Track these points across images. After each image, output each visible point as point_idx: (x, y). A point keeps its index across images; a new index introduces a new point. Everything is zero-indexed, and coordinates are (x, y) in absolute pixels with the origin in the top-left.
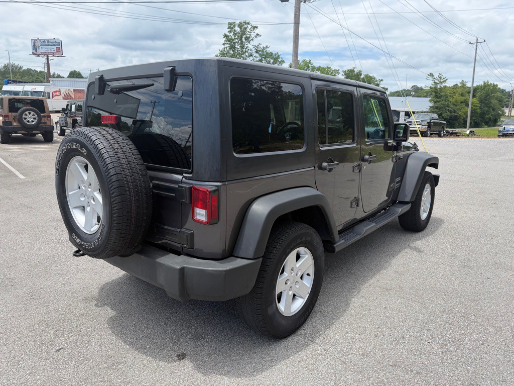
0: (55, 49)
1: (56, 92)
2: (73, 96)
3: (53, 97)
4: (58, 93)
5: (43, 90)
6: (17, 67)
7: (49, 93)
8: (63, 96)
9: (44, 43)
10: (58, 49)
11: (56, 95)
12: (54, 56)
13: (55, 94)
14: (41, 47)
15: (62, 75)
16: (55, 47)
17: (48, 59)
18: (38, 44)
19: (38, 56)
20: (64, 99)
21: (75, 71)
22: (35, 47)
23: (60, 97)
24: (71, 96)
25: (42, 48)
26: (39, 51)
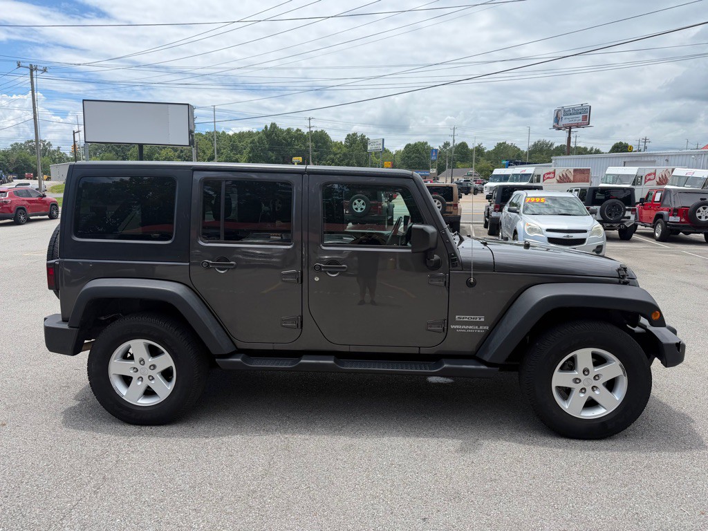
0: (581, 118)
1: (549, 173)
2: (572, 178)
3: (544, 180)
4: (552, 175)
5: (532, 172)
6: (547, 145)
7: (539, 176)
8: (558, 178)
9: (568, 112)
10: (585, 118)
11: (549, 178)
12: (578, 127)
13: (546, 176)
14: (564, 117)
15: (602, 150)
16: (581, 116)
17: (570, 132)
18: (561, 114)
19: (559, 129)
20: (558, 182)
21: (621, 143)
22: (557, 119)
23: (554, 180)
24: (569, 178)
25: (565, 119)
26: (561, 124)
